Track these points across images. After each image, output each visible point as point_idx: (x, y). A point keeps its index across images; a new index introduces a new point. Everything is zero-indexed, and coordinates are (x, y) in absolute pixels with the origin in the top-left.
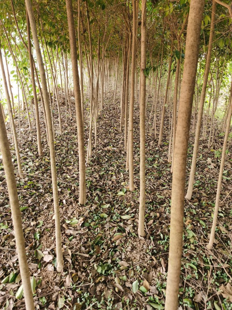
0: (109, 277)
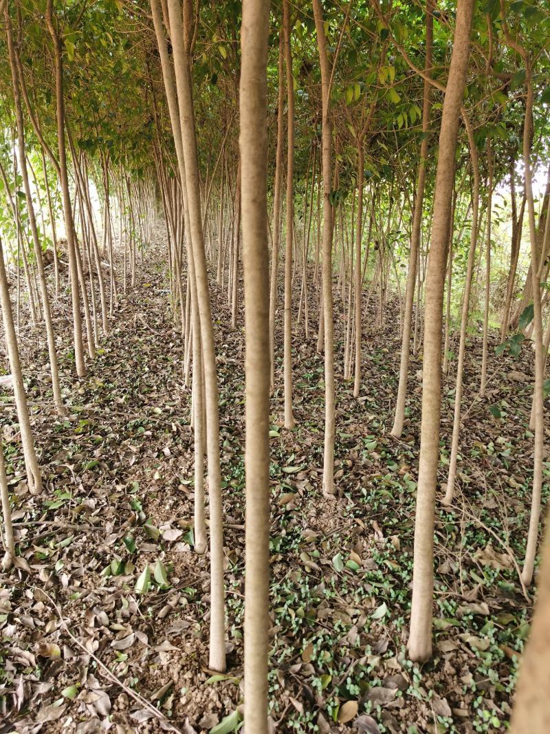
0: (290, 555)
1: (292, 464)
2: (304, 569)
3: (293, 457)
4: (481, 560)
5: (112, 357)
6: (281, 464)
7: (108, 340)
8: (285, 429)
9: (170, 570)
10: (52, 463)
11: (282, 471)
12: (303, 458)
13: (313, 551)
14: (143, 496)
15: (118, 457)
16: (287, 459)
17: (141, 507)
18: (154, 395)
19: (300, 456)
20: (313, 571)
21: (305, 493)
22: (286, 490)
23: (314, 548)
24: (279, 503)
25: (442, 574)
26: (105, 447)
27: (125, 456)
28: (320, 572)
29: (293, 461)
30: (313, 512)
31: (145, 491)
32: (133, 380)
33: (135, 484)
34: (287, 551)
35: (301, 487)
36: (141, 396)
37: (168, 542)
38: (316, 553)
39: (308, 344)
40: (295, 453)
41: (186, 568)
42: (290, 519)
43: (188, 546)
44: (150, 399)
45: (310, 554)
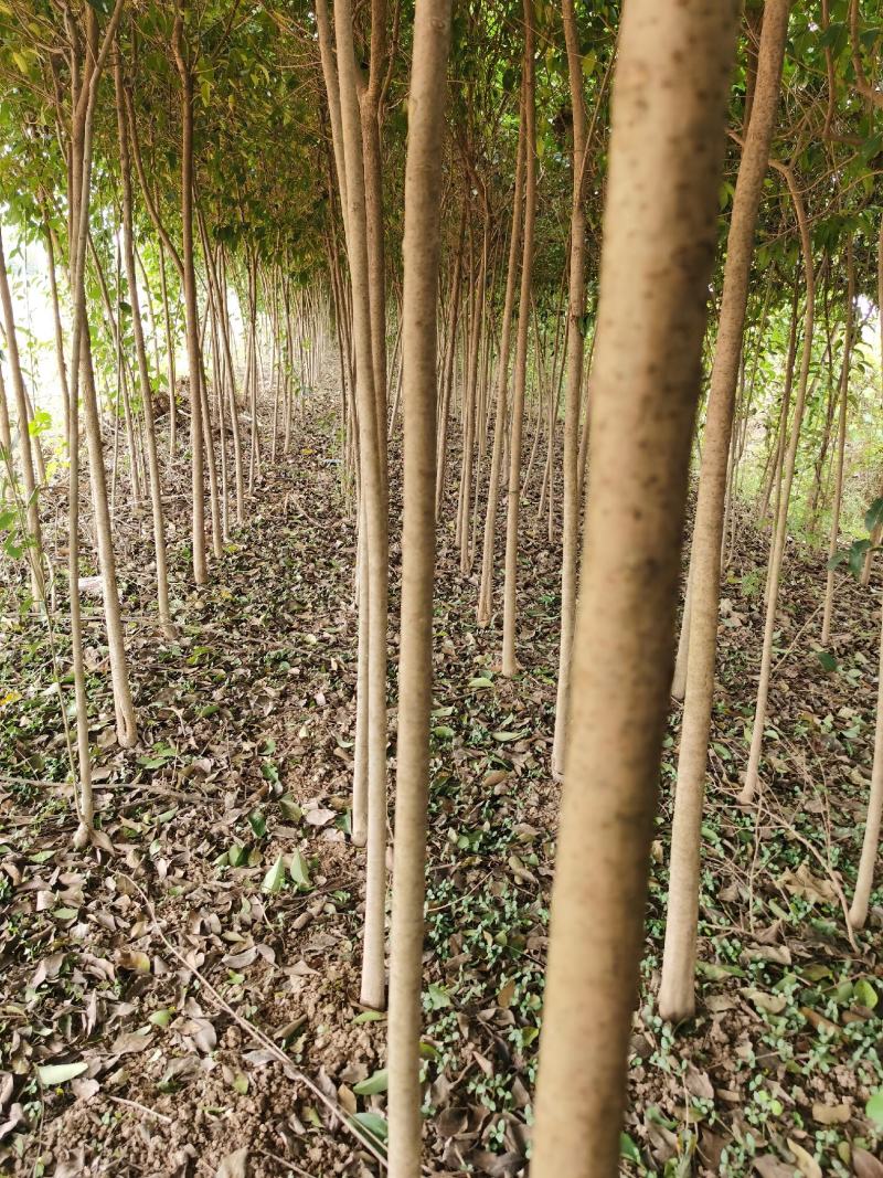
0: (493, 858)
1: (509, 729)
2: (512, 879)
3: (511, 718)
4: (788, 887)
5: (249, 558)
6: (492, 728)
7: (243, 532)
8: (502, 677)
9: (313, 866)
10: (153, 704)
11: (492, 738)
12: (527, 720)
13: (529, 855)
14: (281, 760)
15: (248, 703)
16: (502, 720)
17: (276, 776)
18: (307, 616)
19: (523, 717)
20: (526, 883)
21: (525, 771)
22: (496, 766)
23: (530, 851)
24: (483, 783)
25: (725, 902)
26: (230, 687)
27: (258, 702)
28: (536, 886)
29: (510, 725)
30: (534, 799)
31: (285, 753)
32: (279, 593)
33: (270, 742)
34: (489, 852)
35: (519, 762)
36: (287, 616)
37: (313, 826)
38: (533, 858)
39: (552, 551)
40: (515, 712)
41: (337, 864)
42: (498, 808)
43: (342, 834)
44: (301, 621)
45: (524, 859)
